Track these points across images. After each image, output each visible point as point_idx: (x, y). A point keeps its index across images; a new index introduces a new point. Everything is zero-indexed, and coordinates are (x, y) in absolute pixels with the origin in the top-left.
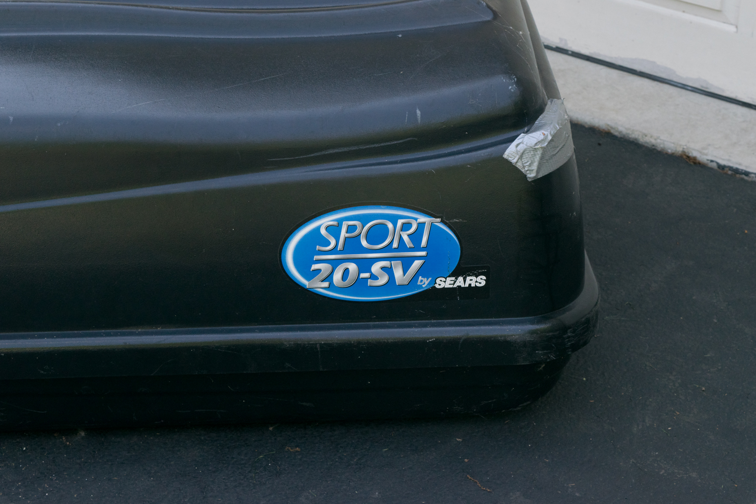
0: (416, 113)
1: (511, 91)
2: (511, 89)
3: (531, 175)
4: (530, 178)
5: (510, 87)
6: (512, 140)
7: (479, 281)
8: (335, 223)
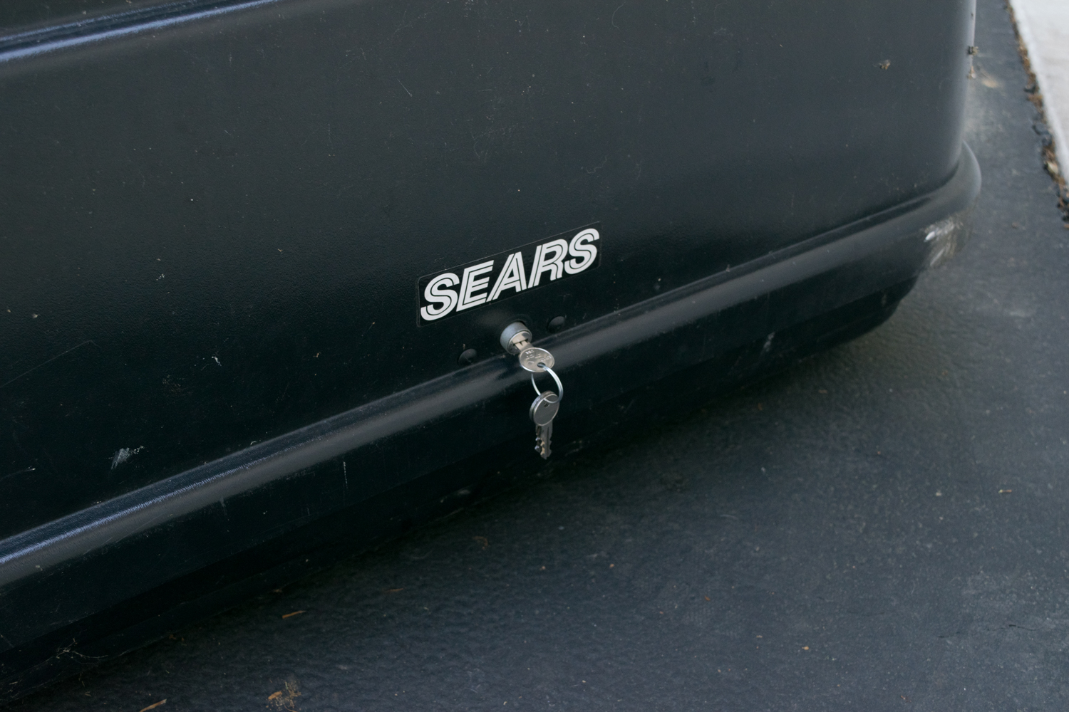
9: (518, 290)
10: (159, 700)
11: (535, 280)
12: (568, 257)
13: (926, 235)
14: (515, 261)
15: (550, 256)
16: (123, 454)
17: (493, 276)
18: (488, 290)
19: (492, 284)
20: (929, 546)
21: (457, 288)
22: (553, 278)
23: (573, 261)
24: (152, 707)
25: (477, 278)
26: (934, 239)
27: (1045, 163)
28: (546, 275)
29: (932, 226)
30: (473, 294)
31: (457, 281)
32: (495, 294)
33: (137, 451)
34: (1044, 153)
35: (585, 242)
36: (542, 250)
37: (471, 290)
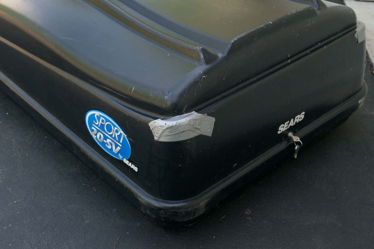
0: (133, 88)
1: (165, 99)
2: (166, 98)
3: (156, 138)
4: (155, 139)
5: (166, 97)
6: (156, 119)
7: (136, 169)
8: (99, 116)
9: (292, 126)
10: (224, 216)
11: (295, 123)
12: (300, 118)
13: (358, 102)
14: (292, 120)
15: (297, 118)
16: (235, 165)
17: (289, 124)
18: (288, 127)
19: (288, 125)
20: (366, 169)
21: (283, 127)
22: (297, 122)
23: (300, 119)
24: (223, 217)
25: (287, 124)
26: (360, 103)
27: (372, 71)
28: (296, 122)
29: (360, 100)
30: (286, 127)
31: (283, 126)
32: (289, 127)
33: (237, 164)
34: (371, 68)
35: (302, 115)
36: (296, 117)
37: (285, 127)
